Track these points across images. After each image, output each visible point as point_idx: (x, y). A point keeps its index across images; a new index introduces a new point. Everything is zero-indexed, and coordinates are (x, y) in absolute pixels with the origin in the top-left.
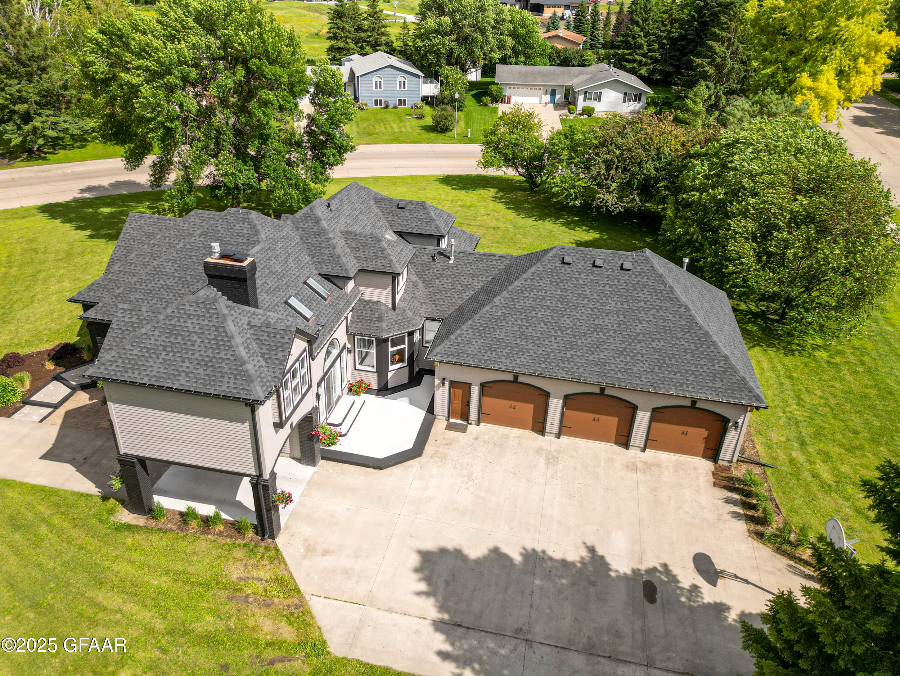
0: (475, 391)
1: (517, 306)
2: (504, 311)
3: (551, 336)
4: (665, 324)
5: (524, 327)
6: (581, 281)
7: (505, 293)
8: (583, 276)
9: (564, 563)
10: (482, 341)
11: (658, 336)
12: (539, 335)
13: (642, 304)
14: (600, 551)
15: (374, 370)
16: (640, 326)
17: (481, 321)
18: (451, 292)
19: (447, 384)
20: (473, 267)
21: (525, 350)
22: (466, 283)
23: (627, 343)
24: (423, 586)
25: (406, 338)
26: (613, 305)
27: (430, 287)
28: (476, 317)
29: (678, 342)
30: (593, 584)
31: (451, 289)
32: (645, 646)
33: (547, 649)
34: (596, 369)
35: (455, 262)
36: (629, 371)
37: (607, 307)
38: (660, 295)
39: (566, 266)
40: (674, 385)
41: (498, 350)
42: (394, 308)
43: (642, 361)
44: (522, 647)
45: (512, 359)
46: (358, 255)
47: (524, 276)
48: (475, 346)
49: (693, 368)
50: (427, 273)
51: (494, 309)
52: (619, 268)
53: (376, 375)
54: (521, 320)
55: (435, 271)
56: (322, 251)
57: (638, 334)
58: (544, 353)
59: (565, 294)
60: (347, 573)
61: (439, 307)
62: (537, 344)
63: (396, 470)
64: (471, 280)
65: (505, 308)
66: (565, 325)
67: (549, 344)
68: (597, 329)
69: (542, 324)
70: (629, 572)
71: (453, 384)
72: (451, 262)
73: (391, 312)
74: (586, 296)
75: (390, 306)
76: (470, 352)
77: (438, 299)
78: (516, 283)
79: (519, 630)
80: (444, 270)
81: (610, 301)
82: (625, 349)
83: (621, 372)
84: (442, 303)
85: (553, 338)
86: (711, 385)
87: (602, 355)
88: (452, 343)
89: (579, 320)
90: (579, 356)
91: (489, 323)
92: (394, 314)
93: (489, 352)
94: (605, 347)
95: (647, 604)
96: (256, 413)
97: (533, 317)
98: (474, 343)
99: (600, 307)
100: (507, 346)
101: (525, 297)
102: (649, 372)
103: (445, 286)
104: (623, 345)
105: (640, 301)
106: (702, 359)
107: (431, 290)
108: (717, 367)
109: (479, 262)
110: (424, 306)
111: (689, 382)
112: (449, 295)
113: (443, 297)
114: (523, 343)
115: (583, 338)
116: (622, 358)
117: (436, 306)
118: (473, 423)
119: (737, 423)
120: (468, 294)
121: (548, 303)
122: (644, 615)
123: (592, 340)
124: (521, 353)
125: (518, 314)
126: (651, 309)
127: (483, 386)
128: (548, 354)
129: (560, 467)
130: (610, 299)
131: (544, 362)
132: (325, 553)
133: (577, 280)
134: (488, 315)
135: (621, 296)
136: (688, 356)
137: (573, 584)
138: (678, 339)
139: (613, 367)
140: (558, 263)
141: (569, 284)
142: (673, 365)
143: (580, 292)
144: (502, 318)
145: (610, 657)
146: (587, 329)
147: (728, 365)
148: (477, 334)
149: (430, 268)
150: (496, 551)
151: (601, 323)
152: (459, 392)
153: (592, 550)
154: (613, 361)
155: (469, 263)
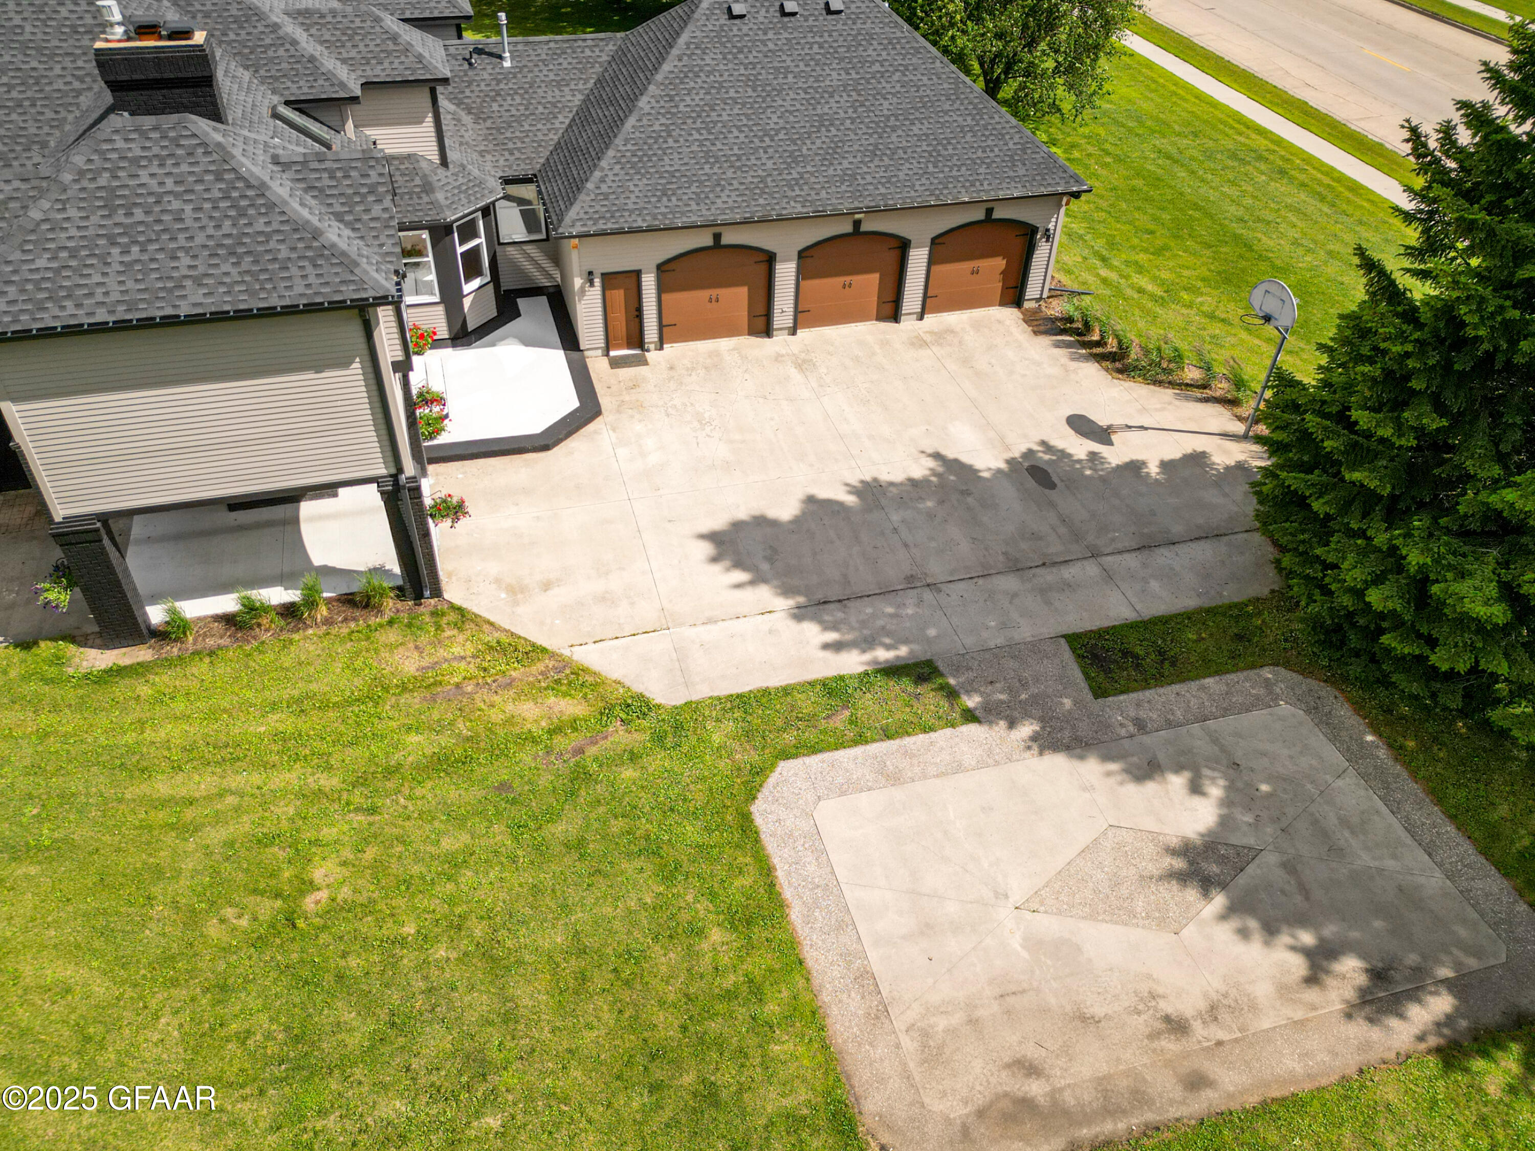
0: (649, 282)
1: (681, 108)
2: (663, 121)
3: (756, 150)
4: (921, 93)
5: (708, 143)
6: (771, 46)
7: (652, 88)
8: (770, 35)
9: (913, 483)
10: (645, 181)
11: (918, 115)
12: (736, 151)
13: (877, 67)
14: (950, 454)
15: (437, 299)
16: (886, 104)
17: (629, 147)
18: (529, 121)
19: (597, 282)
20: (551, 67)
21: (723, 183)
22: (550, 99)
23: (876, 136)
24: (740, 576)
25: (481, 223)
26: (834, 77)
27: (485, 120)
28: (619, 141)
29: (947, 118)
30: (966, 493)
31: (527, 117)
32: (1077, 536)
33: (961, 585)
34: (844, 188)
35: (515, 64)
36: (894, 180)
37: (828, 83)
38: (898, 46)
39: (737, 21)
40: (963, 186)
41: (680, 192)
42: (444, 162)
43: (907, 160)
44: (928, 595)
45: (707, 201)
46: (345, 55)
47: (675, 52)
48: (637, 193)
49: (980, 154)
50: (468, 93)
51: (645, 122)
52: (824, 12)
53: (440, 310)
54: (698, 130)
55: (483, 87)
56: (270, 53)
57: (888, 118)
58: (756, 180)
59: (754, 72)
60: (604, 599)
61: (517, 154)
62: (739, 168)
63: (575, 444)
64: (557, 92)
65: (664, 115)
66: (772, 126)
67: (759, 163)
68: (824, 122)
69: (736, 133)
70: (1003, 466)
71: (610, 280)
72: (507, 64)
73: (441, 171)
74: (787, 70)
75: (435, 158)
76: (631, 206)
77: (510, 139)
78: (666, 67)
79: (910, 579)
80: (499, 82)
81: (828, 72)
82: (876, 146)
83: (883, 184)
84: (519, 145)
85: (761, 151)
86: (1011, 174)
87: (845, 164)
88: (593, 196)
89: (791, 112)
90: (812, 174)
91: (646, 147)
92: (449, 174)
93: (665, 199)
94: (846, 148)
95: (1047, 491)
97: (715, 123)
98: (632, 188)
99: (816, 85)
100: (691, 183)
101: (689, 91)
102: (922, 175)
103: (514, 112)
104: (872, 141)
105: (873, 63)
106: (987, 137)
107: (489, 123)
108: (1011, 145)
109: (559, 55)
110: (489, 157)
111: (981, 177)
112: (527, 127)
113: (518, 134)
114: (716, 170)
115: (808, 142)
116: (877, 162)
117: (512, 154)
118: (652, 346)
119: (1048, 230)
120: (563, 121)
121: (732, 93)
122: (1052, 505)
123: (824, 142)
124: (718, 189)
125: (689, 121)
126: (893, 73)
127: (662, 268)
128: (763, 180)
129: (823, 370)
130: (826, 68)
131: (760, 196)
132: (547, 586)
133: (764, 43)
134: (637, 134)
135: (841, 59)
136: (969, 137)
137: (941, 502)
138: (946, 112)
139: (869, 178)
140: (724, 19)
141: (755, 54)
142: (952, 156)
143: (776, 64)
144: (664, 134)
145: (1044, 564)
146: (808, 125)
147: (1025, 139)
148: (632, 171)
149: (470, 83)
150: (811, 500)
151: (826, 110)
152: (618, 295)
153: (937, 456)
154: (865, 169)
155: (543, 61)
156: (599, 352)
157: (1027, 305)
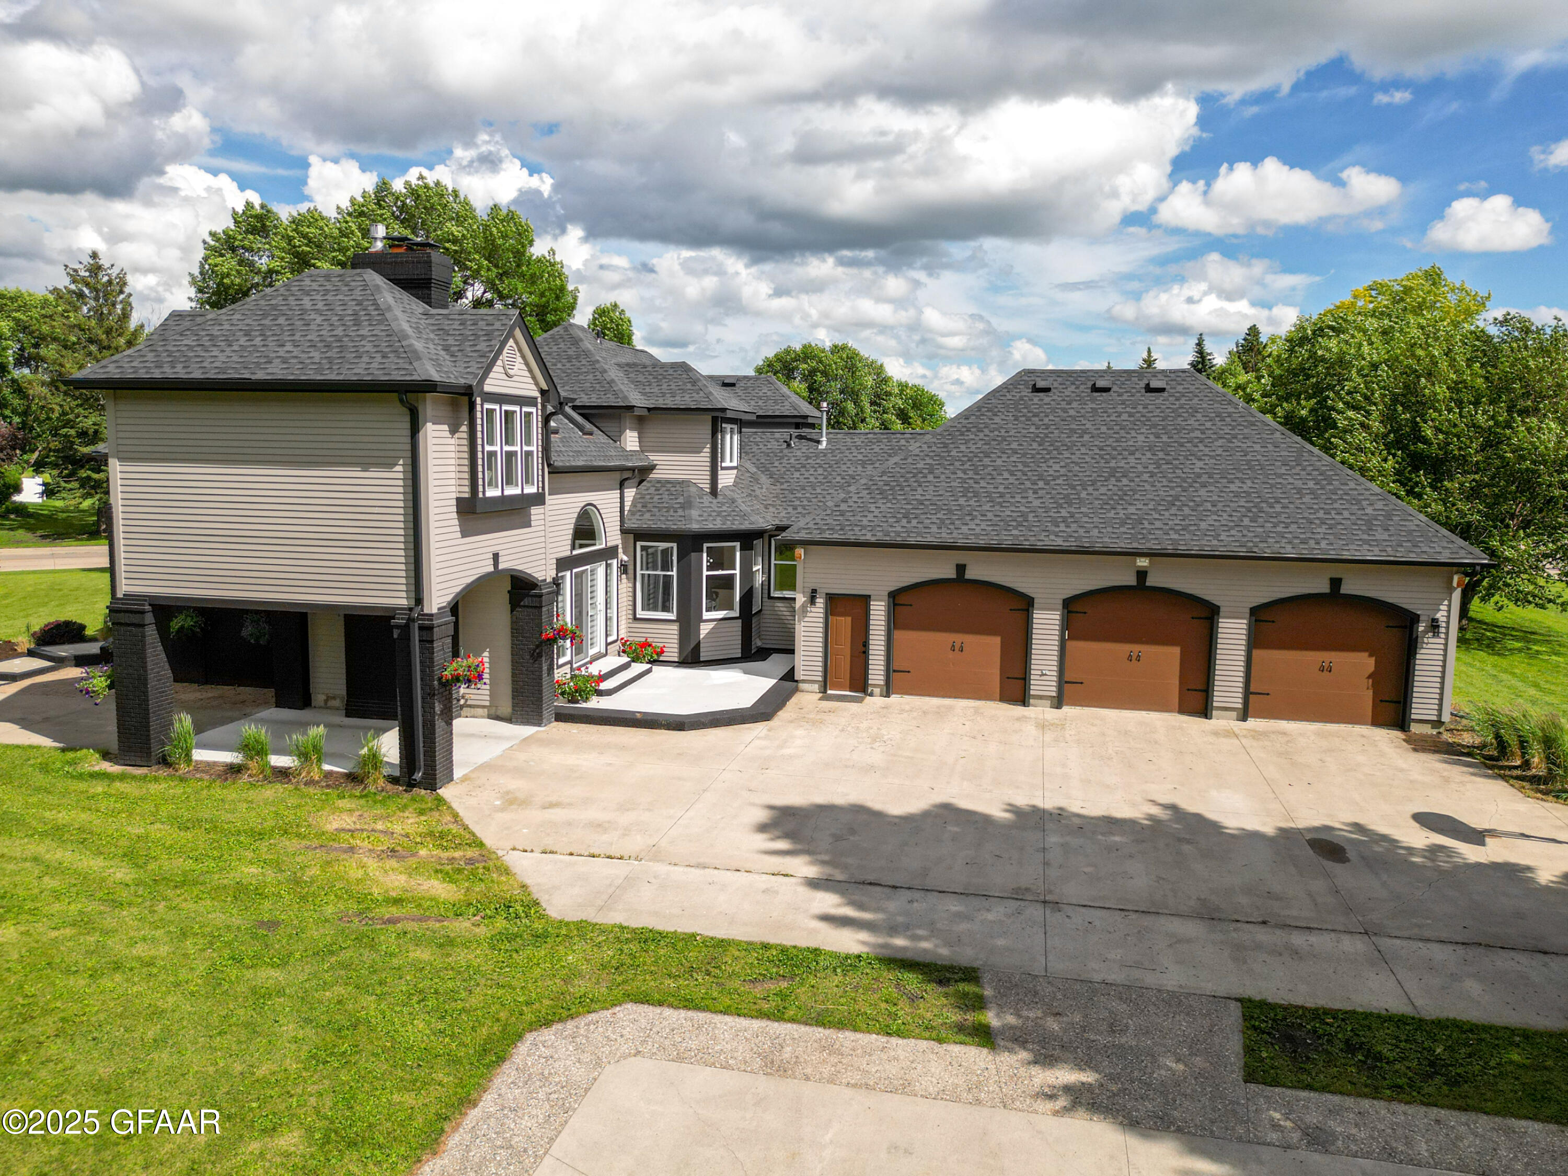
0: (878, 612)
1: (953, 453)
2: (928, 461)
3: (1026, 490)
4: (1249, 457)
5: (971, 481)
6: (1072, 412)
8: (1075, 405)
10: (889, 505)
11: (1240, 475)
12: (1001, 489)
13: (1197, 434)
14: (1191, 809)
15: (672, 616)
16: (1200, 464)
17: (885, 478)
18: (822, 487)
19: (820, 602)
20: (863, 450)
21: (975, 513)
22: (850, 473)
23: (1179, 489)
24: (781, 845)
25: (738, 554)
26: (1140, 439)
27: (782, 484)
29: (1279, 481)
30: (1186, 841)
31: (822, 484)
32: (1349, 909)
33: (1099, 913)
34: (1122, 530)
35: (830, 446)
36: (1192, 528)
37: (1131, 443)
38: (1228, 419)
39: (1041, 394)
40: (1289, 543)
41: (923, 516)
42: (714, 491)
43: (1215, 513)
44: (1036, 910)
45: (952, 527)
46: (648, 390)
48: (876, 513)
49: (1321, 514)
50: (776, 464)
51: (910, 460)
52: (1143, 390)
53: (675, 627)
54: (965, 472)
55: (792, 461)
56: (581, 377)
57: (1199, 476)
58: (1015, 514)
59: (1046, 431)
60: (599, 826)
61: (800, 509)
62: (999, 503)
64: (860, 468)
65: (932, 458)
66: (1051, 473)
67: (1024, 501)
68: (1116, 473)
69: (1006, 475)
70: (1269, 830)
71: (836, 603)
72: (824, 445)
73: (708, 499)
74: (1085, 432)
75: (707, 487)
76: (865, 522)
77: (799, 499)
79: (1023, 891)
80: (808, 458)
81: (1134, 434)
82: (1177, 498)
83: (1177, 532)
84: (806, 503)
85: (1031, 492)
86: (1365, 537)
87: (1132, 509)
89: (1077, 464)
90: (1086, 515)
91: (902, 480)
92: (715, 501)
93: (905, 521)
94: (1137, 497)
95: (1329, 865)
96: (421, 434)
97: (985, 467)
98: (873, 509)
99: (1115, 444)
100: (939, 510)
101: (967, 441)
102: (1232, 528)
103: (812, 479)
104: (1172, 493)
105: (1193, 430)
106: (1336, 501)
107: (785, 486)
108: (1369, 510)
109: (874, 444)
110: (772, 509)
111: (1318, 536)
112: (819, 491)
113: (808, 495)
114: (972, 502)
115: (1090, 489)
116: (1173, 510)
117: (795, 509)
118: (877, 691)
119: (1435, 620)
121: (1014, 446)
122: (1327, 875)
123: (1110, 490)
124: (968, 518)
125: (957, 464)
126: (1216, 440)
127: (896, 598)
128: (1024, 515)
129: (1071, 732)
130: (1133, 432)
131: (1016, 528)
132: (551, 806)
133: (1065, 410)
134: (898, 469)
135: (1155, 426)
136: (1307, 499)
137: (1140, 842)
138: (1280, 476)
139: (1158, 524)
140: (1026, 392)
141: (1051, 417)
142: (1279, 514)
143: (1074, 426)
144: (926, 471)
146: (1095, 475)
147: (1391, 507)
149: (782, 458)
150: (946, 807)
151: (1122, 464)
152: (844, 623)
153: (1171, 808)
154: (1157, 516)
155: (856, 447)
156: (816, 687)
157: (1415, 728)
